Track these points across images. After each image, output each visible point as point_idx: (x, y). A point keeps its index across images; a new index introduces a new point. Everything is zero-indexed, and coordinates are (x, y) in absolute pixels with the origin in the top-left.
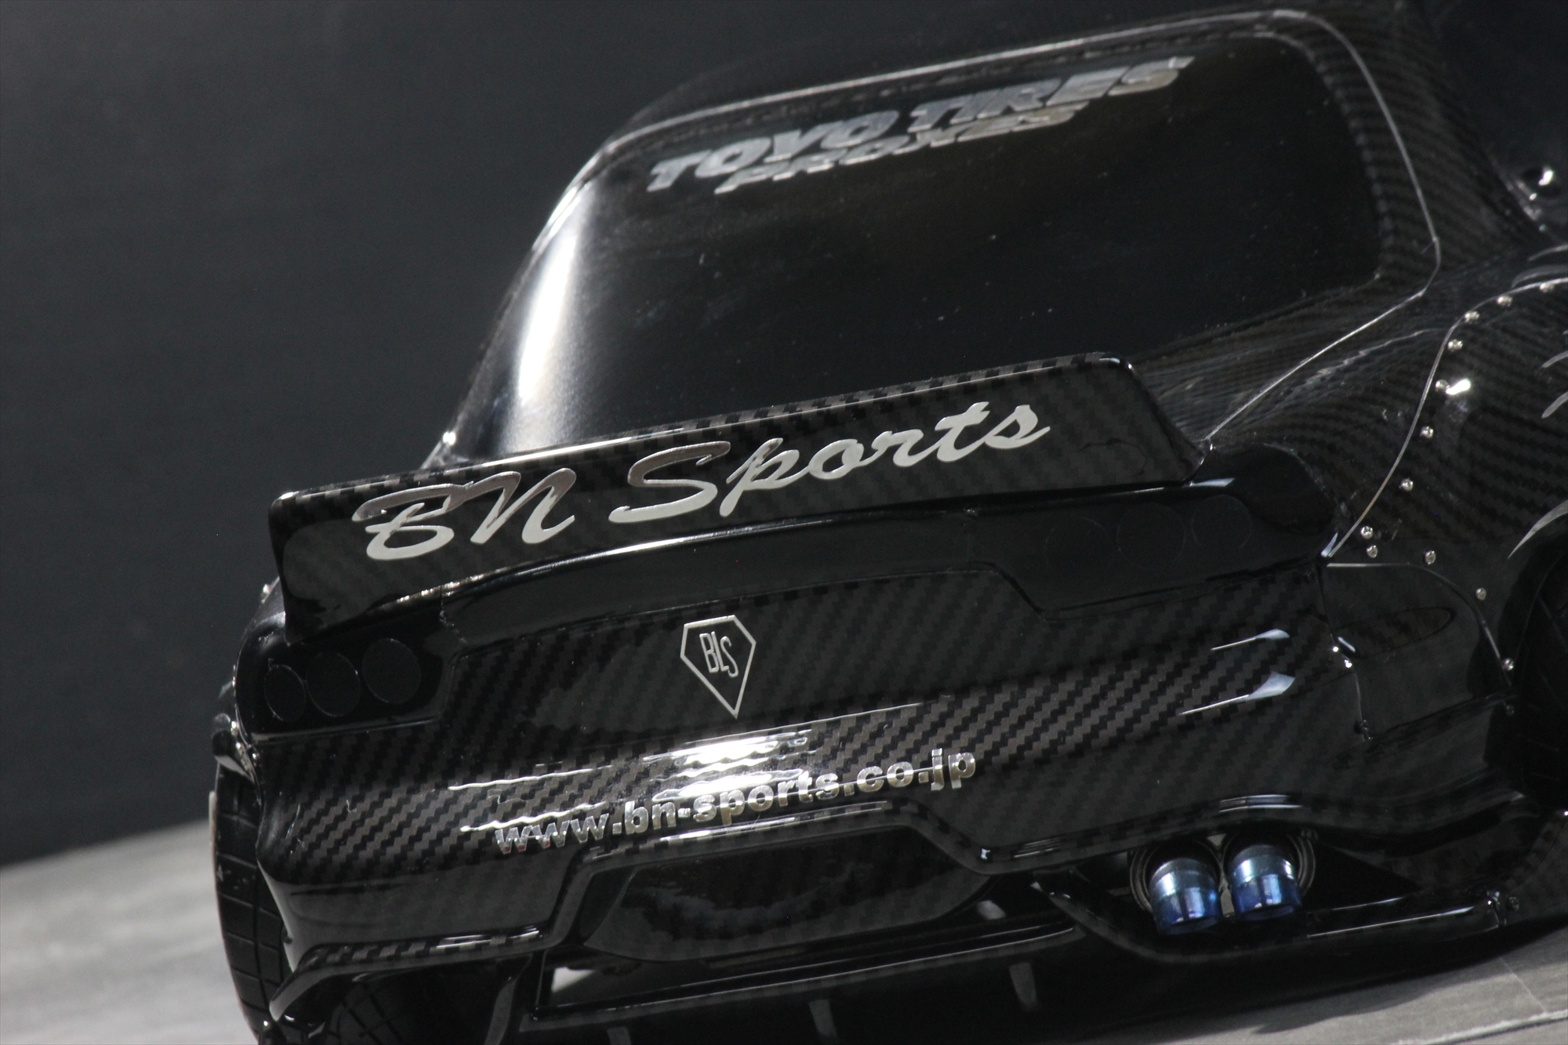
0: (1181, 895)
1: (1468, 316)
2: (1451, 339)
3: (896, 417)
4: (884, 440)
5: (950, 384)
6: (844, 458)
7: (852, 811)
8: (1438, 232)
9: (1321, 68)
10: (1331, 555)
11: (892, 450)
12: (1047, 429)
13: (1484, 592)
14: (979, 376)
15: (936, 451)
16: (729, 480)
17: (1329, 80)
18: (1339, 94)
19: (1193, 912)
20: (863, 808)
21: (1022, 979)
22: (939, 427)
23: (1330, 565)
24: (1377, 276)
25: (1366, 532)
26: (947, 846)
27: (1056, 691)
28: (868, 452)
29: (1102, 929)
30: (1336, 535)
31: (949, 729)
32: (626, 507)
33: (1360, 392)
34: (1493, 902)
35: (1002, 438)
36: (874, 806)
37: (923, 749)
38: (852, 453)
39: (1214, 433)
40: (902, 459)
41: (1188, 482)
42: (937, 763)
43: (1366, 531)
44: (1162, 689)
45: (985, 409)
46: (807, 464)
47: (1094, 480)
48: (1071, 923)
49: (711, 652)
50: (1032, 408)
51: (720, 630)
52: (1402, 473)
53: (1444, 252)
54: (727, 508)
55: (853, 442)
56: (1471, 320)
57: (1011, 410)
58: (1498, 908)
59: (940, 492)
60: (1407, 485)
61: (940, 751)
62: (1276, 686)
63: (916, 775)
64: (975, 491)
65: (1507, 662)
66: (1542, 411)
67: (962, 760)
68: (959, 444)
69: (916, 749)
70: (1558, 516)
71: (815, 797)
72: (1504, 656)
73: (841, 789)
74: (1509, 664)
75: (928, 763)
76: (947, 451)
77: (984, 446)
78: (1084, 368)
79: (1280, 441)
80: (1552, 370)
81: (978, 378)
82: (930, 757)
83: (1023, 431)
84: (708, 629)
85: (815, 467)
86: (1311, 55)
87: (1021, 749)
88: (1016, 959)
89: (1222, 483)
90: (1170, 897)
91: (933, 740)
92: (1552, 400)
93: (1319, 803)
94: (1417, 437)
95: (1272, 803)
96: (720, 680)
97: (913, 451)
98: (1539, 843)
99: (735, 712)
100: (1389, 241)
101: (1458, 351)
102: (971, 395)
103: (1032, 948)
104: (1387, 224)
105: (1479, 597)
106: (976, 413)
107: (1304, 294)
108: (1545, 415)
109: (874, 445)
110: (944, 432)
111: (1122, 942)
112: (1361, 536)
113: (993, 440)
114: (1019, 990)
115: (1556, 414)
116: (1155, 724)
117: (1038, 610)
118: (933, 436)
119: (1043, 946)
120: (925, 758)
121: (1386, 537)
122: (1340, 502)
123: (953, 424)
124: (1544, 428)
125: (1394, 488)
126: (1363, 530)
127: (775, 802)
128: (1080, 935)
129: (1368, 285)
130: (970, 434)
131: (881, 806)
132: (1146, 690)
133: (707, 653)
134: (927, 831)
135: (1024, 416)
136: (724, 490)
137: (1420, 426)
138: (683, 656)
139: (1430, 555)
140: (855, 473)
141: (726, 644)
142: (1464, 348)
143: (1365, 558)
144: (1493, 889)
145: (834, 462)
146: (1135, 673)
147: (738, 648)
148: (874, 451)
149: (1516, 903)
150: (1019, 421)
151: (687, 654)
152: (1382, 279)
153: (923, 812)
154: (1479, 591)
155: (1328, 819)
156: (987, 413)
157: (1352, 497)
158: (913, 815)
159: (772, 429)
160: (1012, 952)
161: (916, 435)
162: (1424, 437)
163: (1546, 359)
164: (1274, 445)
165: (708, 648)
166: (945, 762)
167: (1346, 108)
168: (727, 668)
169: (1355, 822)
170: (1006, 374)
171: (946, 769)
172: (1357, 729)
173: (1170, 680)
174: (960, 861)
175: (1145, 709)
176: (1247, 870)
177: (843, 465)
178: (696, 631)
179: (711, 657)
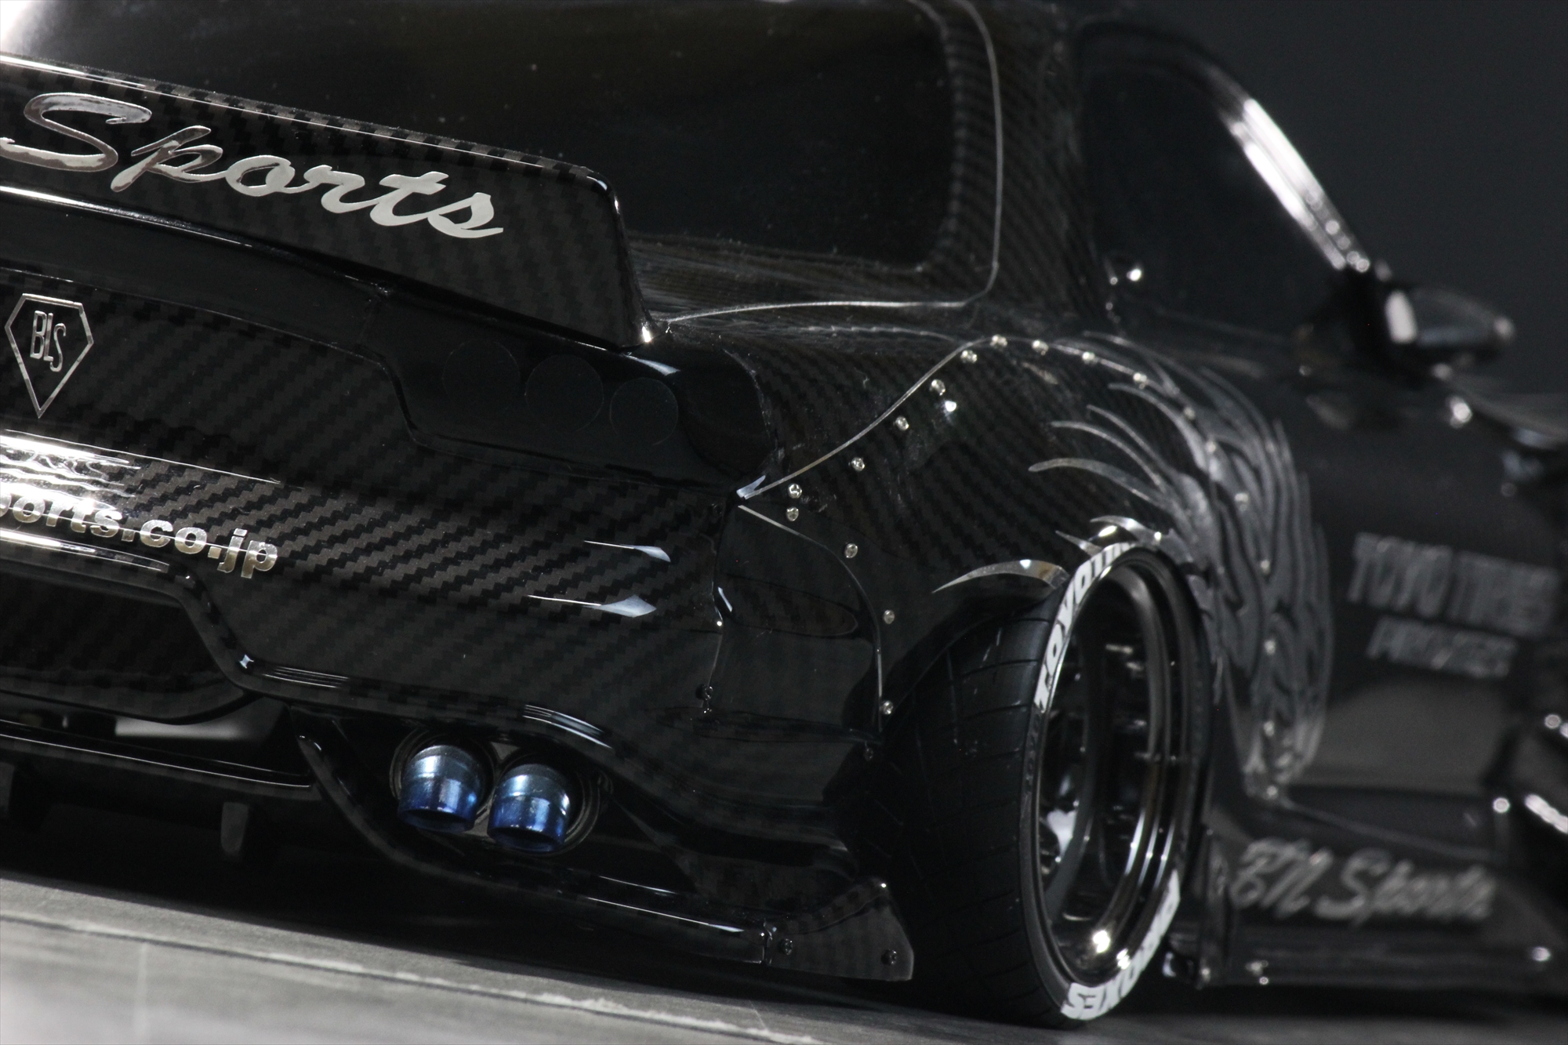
0: (438, 781)
1: (995, 339)
2: (969, 349)
3: (342, 153)
4: (319, 173)
5: (415, 140)
6: (269, 177)
7: (121, 559)
8: (1001, 260)
9: (950, 49)
10: (747, 497)
11: (325, 188)
12: (500, 230)
13: (893, 617)
14: (449, 143)
15: (372, 207)
16: (134, 153)
17: (952, 64)
18: (958, 82)
19: (444, 805)
20: (136, 560)
21: (233, 819)
22: (387, 181)
23: (742, 507)
24: (919, 269)
25: (794, 491)
26: (209, 638)
27: (396, 519)
28: (298, 180)
29: (340, 796)
30: (763, 478)
31: (264, 514)
32: (11, 140)
33: (850, 351)
34: (767, 936)
35: (447, 221)
36: (148, 563)
37: (228, 523)
38: (280, 175)
39: (677, 319)
40: (332, 203)
41: (626, 350)
42: (236, 545)
43: (795, 489)
44: (509, 561)
45: (441, 182)
46: (225, 169)
47: (528, 309)
48: (311, 779)
49: (41, 333)
50: (493, 201)
51: (60, 313)
52: (857, 450)
53: (998, 280)
54: (123, 179)
55: (285, 162)
56: (997, 344)
57: (470, 195)
58: (768, 944)
59: (357, 254)
60: (858, 464)
61: (245, 532)
62: (632, 609)
63: (207, 548)
64: (393, 267)
65: (887, 704)
66: (1031, 464)
67: (264, 552)
68: (399, 210)
69: (219, 522)
70: (1003, 572)
71: (88, 529)
72: (885, 698)
73: (120, 532)
74: (889, 707)
75: (224, 540)
76: (383, 213)
77: (425, 221)
78: (565, 178)
79: (743, 356)
80: (1059, 432)
81: (447, 146)
82: (231, 534)
83: (474, 221)
84: (47, 308)
85: (233, 174)
86: (945, 33)
87: (331, 562)
88: (235, 796)
89: (665, 370)
90: (425, 780)
91: (242, 519)
92: (1046, 458)
93: (625, 750)
94: (889, 423)
95: (577, 727)
96: (39, 370)
97: (347, 198)
98: (840, 900)
99: (40, 410)
100: (947, 243)
101: (969, 363)
102: (432, 160)
103: (261, 792)
104: (952, 225)
105: (886, 619)
106: (431, 182)
107: (835, 250)
108: (1032, 469)
109: (307, 175)
110: (388, 190)
111: (356, 819)
112: (787, 491)
113: (437, 219)
114: (224, 833)
115: (1044, 474)
116: (486, 593)
117: (412, 426)
118: (374, 190)
119: (271, 793)
120: (225, 534)
121: (812, 506)
122: (780, 446)
123: (401, 185)
124: (1028, 480)
125: (844, 458)
126: (792, 486)
127: (42, 519)
128: (314, 796)
129: (907, 272)
130: (414, 203)
131: (157, 567)
132: (491, 555)
133: (35, 334)
134: (195, 613)
135: (481, 205)
136: (126, 162)
137: (899, 412)
138: (8, 328)
139: (852, 549)
140: (276, 197)
141: (60, 332)
142: (977, 364)
143: (782, 517)
144: (772, 922)
145: (256, 177)
146: (489, 533)
147: (72, 342)
148: (305, 182)
149: (789, 948)
150: (473, 210)
151: (13, 327)
152: (924, 274)
153: (199, 590)
154: (888, 613)
155: (628, 771)
156: (442, 187)
157: (795, 448)
158: (187, 589)
159: (203, 114)
160: (234, 787)
161: (356, 181)
162: (897, 427)
163: (1058, 418)
164: (735, 356)
165: (39, 328)
166: (244, 546)
167: (959, 97)
168: (50, 358)
169: (655, 787)
170: (480, 153)
171: (241, 555)
172: (700, 693)
173: (522, 555)
174: (218, 661)
175: (482, 574)
176: (519, 784)
177: (265, 183)
178: (32, 305)
179: (39, 341)
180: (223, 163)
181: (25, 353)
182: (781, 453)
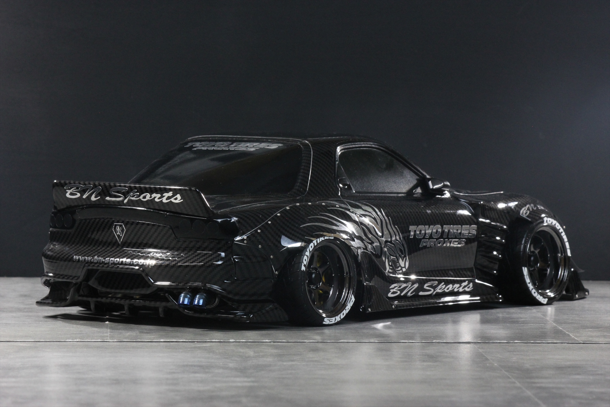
2: (288, 207)
3: (156, 191)
4: (154, 195)
5: (167, 187)
7: (131, 267)
8: (309, 189)
9: (304, 152)
11: (155, 197)
12: (182, 200)
13: (273, 257)
15: (162, 200)
17: (304, 154)
19: (185, 303)
20: (133, 267)
22: (163, 195)
23: (236, 242)
26: (147, 279)
28: (151, 197)
30: (238, 236)
32: (109, 197)
35: (174, 200)
36: (135, 267)
38: (148, 196)
39: (221, 211)
40: (156, 200)
43: (245, 237)
46: (140, 197)
48: (169, 301)
50: (180, 195)
51: (120, 226)
52: (260, 229)
54: (126, 201)
55: (149, 194)
56: (297, 205)
57: (176, 195)
58: (251, 318)
59: (162, 208)
60: (259, 231)
61: (150, 259)
63: (144, 263)
64: (168, 210)
66: (301, 226)
68: (167, 199)
69: (146, 258)
71: (126, 263)
73: (130, 262)
74: (277, 272)
76: (164, 200)
78: (191, 190)
79: (233, 215)
81: (172, 187)
83: (178, 199)
84: (118, 225)
85: (141, 197)
86: (303, 149)
88: (160, 307)
92: (305, 224)
96: (119, 236)
97: (159, 198)
99: (120, 243)
100: (296, 188)
101: (288, 209)
102: (170, 190)
105: (271, 258)
106: (170, 194)
109: (152, 196)
110: (164, 196)
113: (172, 200)
114: (160, 313)
117: (176, 237)
118: (162, 197)
121: (250, 240)
123: (166, 195)
124: (300, 229)
125: (256, 231)
127: (119, 262)
128: (171, 304)
130: (169, 198)
133: (117, 230)
134: (143, 275)
135: (178, 196)
136: (125, 198)
137: (269, 221)
139: (260, 246)
141: (120, 229)
142: (291, 209)
143: (244, 243)
144: (251, 314)
146: (190, 253)
147: (123, 230)
149: (255, 318)
151: (114, 229)
152: (289, 194)
153: (143, 271)
154: (271, 256)
156: (172, 194)
157: (245, 230)
158: (141, 271)
159: (135, 188)
160: (159, 304)
161: (159, 195)
162: (268, 223)
163: (310, 216)
168: (120, 234)
170: (177, 187)
171: (149, 263)
173: (196, 256)
174: (149, 282)
177: (146, 198)
178: (116, 225)
179: (118, 231)
180: (139, 196)
181: (116, 233)
182: (241, 231)
